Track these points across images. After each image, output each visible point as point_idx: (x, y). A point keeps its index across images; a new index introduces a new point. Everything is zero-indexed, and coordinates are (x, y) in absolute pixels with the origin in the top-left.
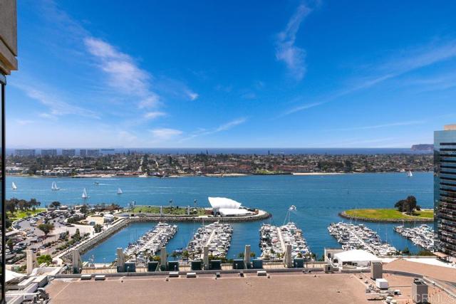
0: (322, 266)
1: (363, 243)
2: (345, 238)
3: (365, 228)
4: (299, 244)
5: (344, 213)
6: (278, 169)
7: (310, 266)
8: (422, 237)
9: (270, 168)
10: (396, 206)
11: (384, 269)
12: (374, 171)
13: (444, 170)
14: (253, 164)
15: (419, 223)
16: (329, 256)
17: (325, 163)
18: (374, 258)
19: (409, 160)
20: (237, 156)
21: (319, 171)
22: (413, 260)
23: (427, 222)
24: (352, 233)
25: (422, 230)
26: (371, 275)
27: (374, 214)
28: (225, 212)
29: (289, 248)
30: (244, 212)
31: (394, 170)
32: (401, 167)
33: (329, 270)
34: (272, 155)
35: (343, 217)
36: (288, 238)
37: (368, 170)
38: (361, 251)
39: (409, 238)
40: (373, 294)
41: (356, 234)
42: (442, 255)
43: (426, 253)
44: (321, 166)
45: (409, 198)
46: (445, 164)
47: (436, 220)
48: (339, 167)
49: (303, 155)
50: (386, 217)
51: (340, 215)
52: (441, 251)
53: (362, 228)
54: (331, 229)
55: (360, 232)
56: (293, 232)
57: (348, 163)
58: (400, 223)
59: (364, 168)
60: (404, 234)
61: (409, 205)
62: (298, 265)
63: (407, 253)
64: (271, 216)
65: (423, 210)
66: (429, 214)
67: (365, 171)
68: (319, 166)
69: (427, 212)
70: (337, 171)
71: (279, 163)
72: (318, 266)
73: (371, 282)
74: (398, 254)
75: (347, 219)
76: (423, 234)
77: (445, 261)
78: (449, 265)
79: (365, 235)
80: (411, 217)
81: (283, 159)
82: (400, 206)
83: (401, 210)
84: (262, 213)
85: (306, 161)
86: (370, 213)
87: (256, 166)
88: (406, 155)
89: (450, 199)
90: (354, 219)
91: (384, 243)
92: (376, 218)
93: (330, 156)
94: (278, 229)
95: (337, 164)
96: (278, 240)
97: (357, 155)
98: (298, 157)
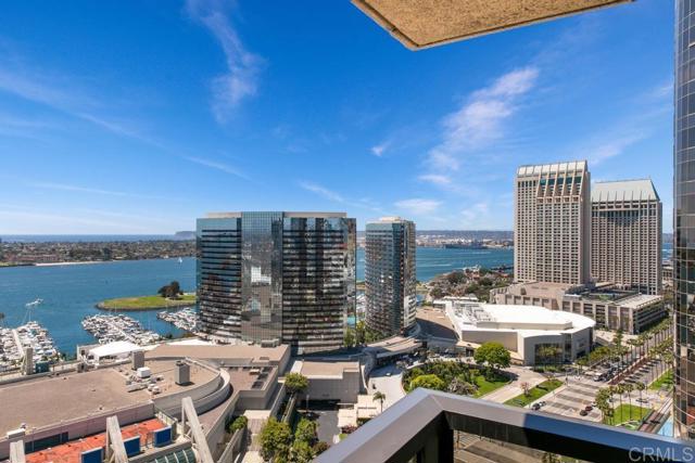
0: (75, 365)
1: (124, 334)
2: (103, 331)
3: (126, 318)
4: (44, 345)
5: (102, 304)
6: (15, 259)
7: (58, 368)
8: (184, 319)
9: (2, 259)
10: (159, 292)
11: (146, 357)
12: (137, 258)
13: (206, 255)
15: (181, 307)
16: (83, 353)
17: (79, 252)
18: (136, 348)
19: (172, 247)
21: (70, 261)
22: (176, 343)
23: (190, 305)
24: (111, 325)
25: (185, 313)
26: (132, 365)
27: (136, 302)
29: (30, 353)
31: (157, 257)
32: (164, 253)
33: (83, 368)
34: (6, 243)
35: (100, 309)
36: (27, 340)
37: (130, 257)
38: (121, 342)
39: (172, 323)
40: (134, 385)
41: (115, 325)
42: (203, 335)
43: (188, 335)
44: (73, 255)
45: (173, 283)
46: (206, 249)
47: (198, 302)
48: (95, 254)
49: (49, 243)
50: (148, 304)
51: (97, 307)
52: (202, 331)
53: (122, 318)
54: (85, 323)
55: (121, 323)
56: (35, 333)
57: (107, 251)
58: (164, 309)
59: (125, 256)
60: (167, 319)
61: (173, 290)
62: (43, 369)
63: (170, 337)
64: (3, 317)
65: (186, 294)
67: (125, 259)
68: (72, 254)
69: (190, 295)
70: (93, 259)
71: (16, 253)
72: (69, 366)
73: (132, 373)
74: (161, 339)
75: (105, 310)
76: (186, 317)
77: (206, 340)
78: (210, 343)
79: (126, 325)
80: (174, 302)
81: (22, 248)
82: (164, 292)
83: (164, 296)
85: (54, 250)
86: (132, 302)
88: (169, 241)
89: (212, 282)
90: (113, 310)
91: (146, 330)
92: (138, 306)
93: (85, 244)
94: (14, 331)
95: (93, 253)
96: (14, 344)
97: (117, 242)
98: (43, 245)
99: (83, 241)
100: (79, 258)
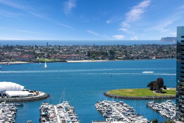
1: (123, 116)
2: (109, 112)
3: (125, 104)
4: (72, 118)
5: (108, 93)
6: (55, 57)
8: (167, 110)
9: (48, 57)
10: (148, 86)
12: (132, 58)
14: (34, 53)
15: (165, 99)
17: (94, 52)
20: (21, 47)
21: (88, 59)
23: (171, 98)
24: (114, 108)
25: (167, 104)
27: (132, 93)
28: (11, 93)
29: (64, 122)
30: (26, 93)
31: (147, 58)
32: (152, 55)
34: (50, 46)
35: (107, 96)
36: (63, 114)
37: (128, 58)
38: (120, 122)
39: (157, 111)
44: (90, 55)
45: (158, 79)
47: (177, 96)
48: (104, 55)
49: (75, 46)
50: (141, 95)
51: (105, 94)
52: (180, 120)
53: (122, 104)
54: (97, 105)
55: (120, 107)
56: (67, 110)
57: (112, 53)
58: (151, 99)
59: (124, 56)
60: (154, 108)
61: (158, 85)
64: (49, 96)
65: (168, 89)
66: (173, 92)
67: (125, 59)
68: (89, 55)
69: (171, 90)
70: (103, 59)
71: (56, 53)
75: (110, 97)
76: (168, 108)
79: (124, 110)
80: (159, 95)
81: (59, 49)
82: (152, 86)
83: (152, 89)
84: (42, 94)
85: (78, 51)
86: (129, 92)
87: (36, 55)
88: (156, 45)
90: (116, 98)
91: (138, 115)
92: (133, 96)
93: (97, 47)
94: (55, 106)
95: (103, 53)
96: (55, 116)
97: (118, 46)
98: (72, 48)
99: (96, 45)
100: (94, 58)
